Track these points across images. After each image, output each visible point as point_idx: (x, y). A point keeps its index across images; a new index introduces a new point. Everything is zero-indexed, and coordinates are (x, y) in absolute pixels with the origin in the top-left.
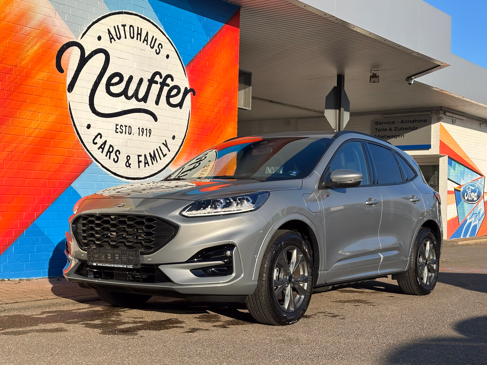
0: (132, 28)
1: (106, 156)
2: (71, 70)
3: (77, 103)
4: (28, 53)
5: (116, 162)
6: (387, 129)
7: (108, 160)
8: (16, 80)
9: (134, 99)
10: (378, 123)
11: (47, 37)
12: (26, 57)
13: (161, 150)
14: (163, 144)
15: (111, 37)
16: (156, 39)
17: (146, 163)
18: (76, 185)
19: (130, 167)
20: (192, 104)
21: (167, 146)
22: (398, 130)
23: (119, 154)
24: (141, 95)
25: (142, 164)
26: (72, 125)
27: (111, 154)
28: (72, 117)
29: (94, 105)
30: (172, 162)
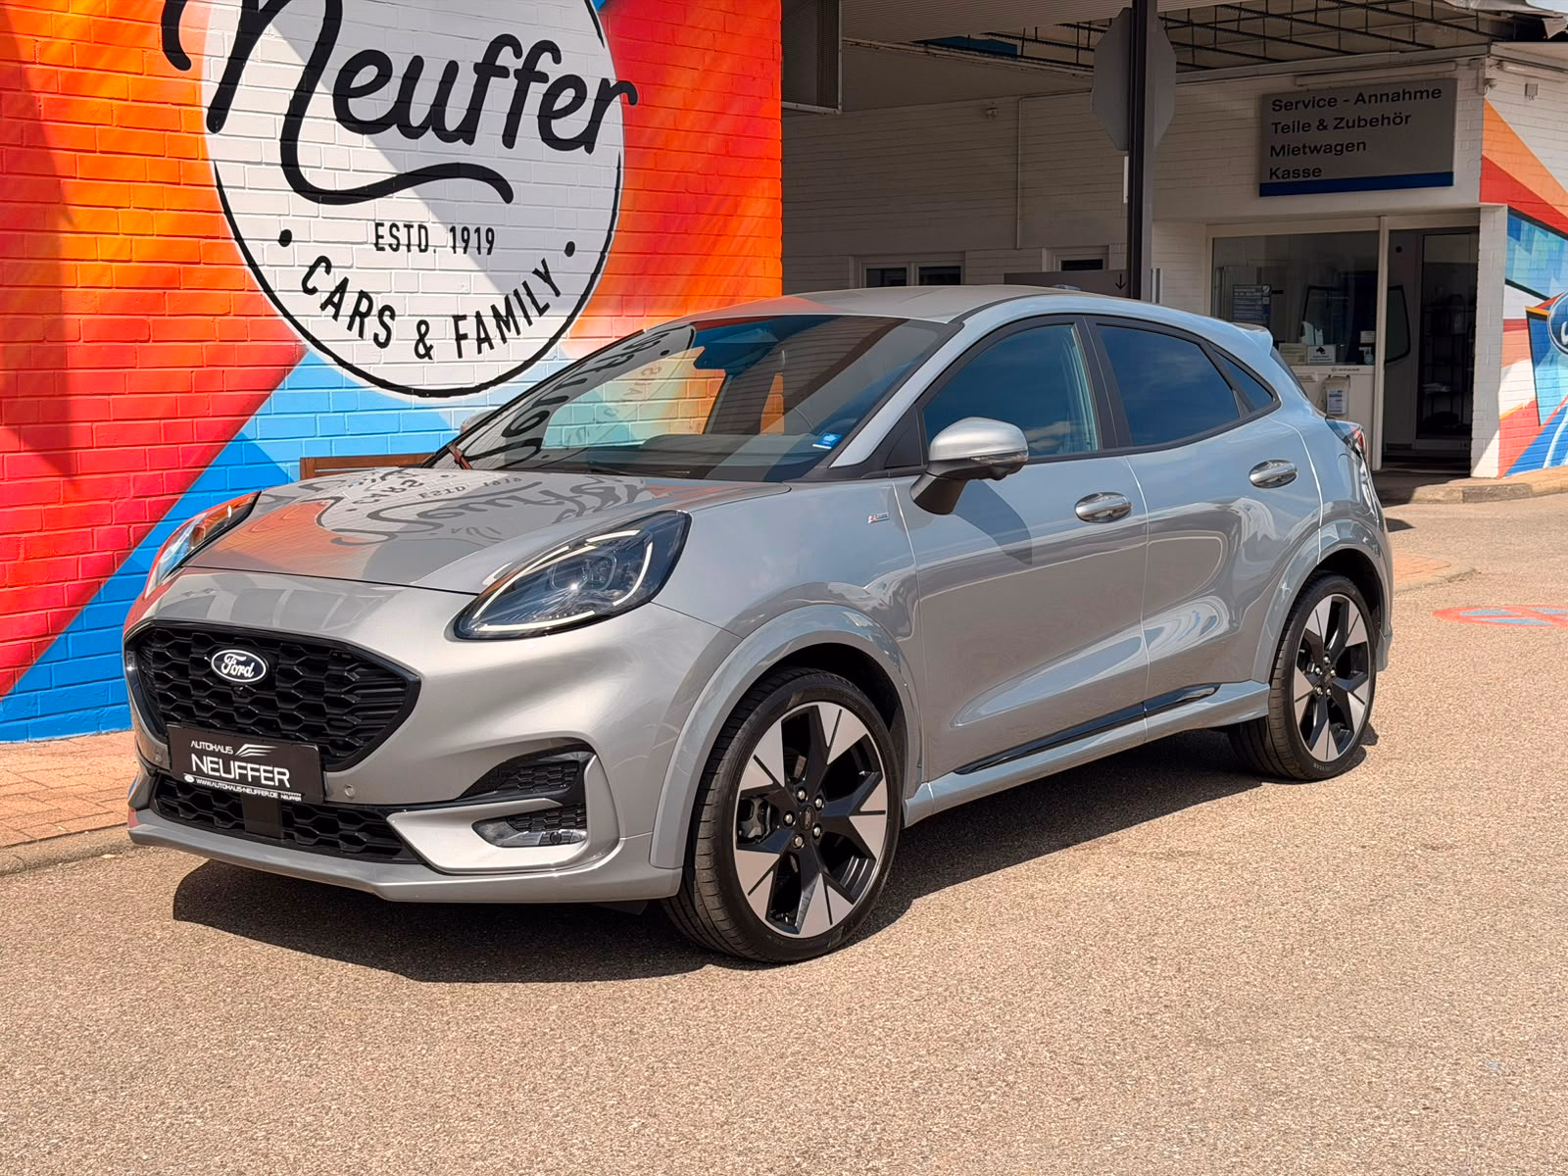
1: (350, 328)
2: (213, 58)
3: (242, 165)
4: (69, 16)
5: (383, 345)
6: (1310, 126)
7: (358, 342)
9: (430, 133)
10: (1281, 106)
12: (62, 28)
13: (530, 294)
14: (536, 272)
17: (483, 340)
18: (253, 427)
19: (430, 358)
20: (628, 134)
21: (549, 277)
22: (1348, 127)
23: (392, 316)
24: (453, 119)
25: (470, 345)
26: (230, 239)
27: (366, 320)
28: (228, 212)
29: (297, 166)
30: (568, 330)
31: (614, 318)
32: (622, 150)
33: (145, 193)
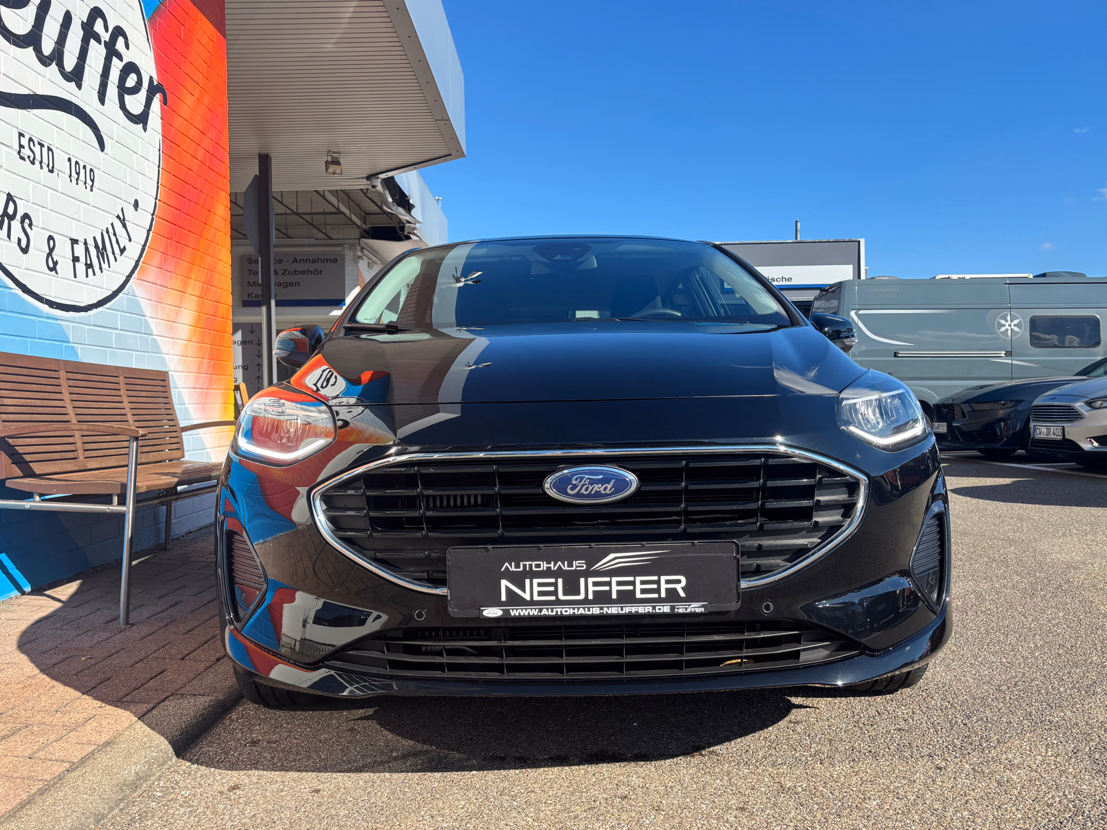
5: (25, 251)
9: (54, 66)
13: (115, 234)
14: (118, 217)
17: (89, 266)
19: (57, 273)
20: (164, 126)
21: (125, 224)
22: (289, 274)
23: (30, 225)
24: (70, 63)
25: (81, 267)
27: (12, 222)
30: (136, 271)
31: (159, 270)
32: (161, 137)
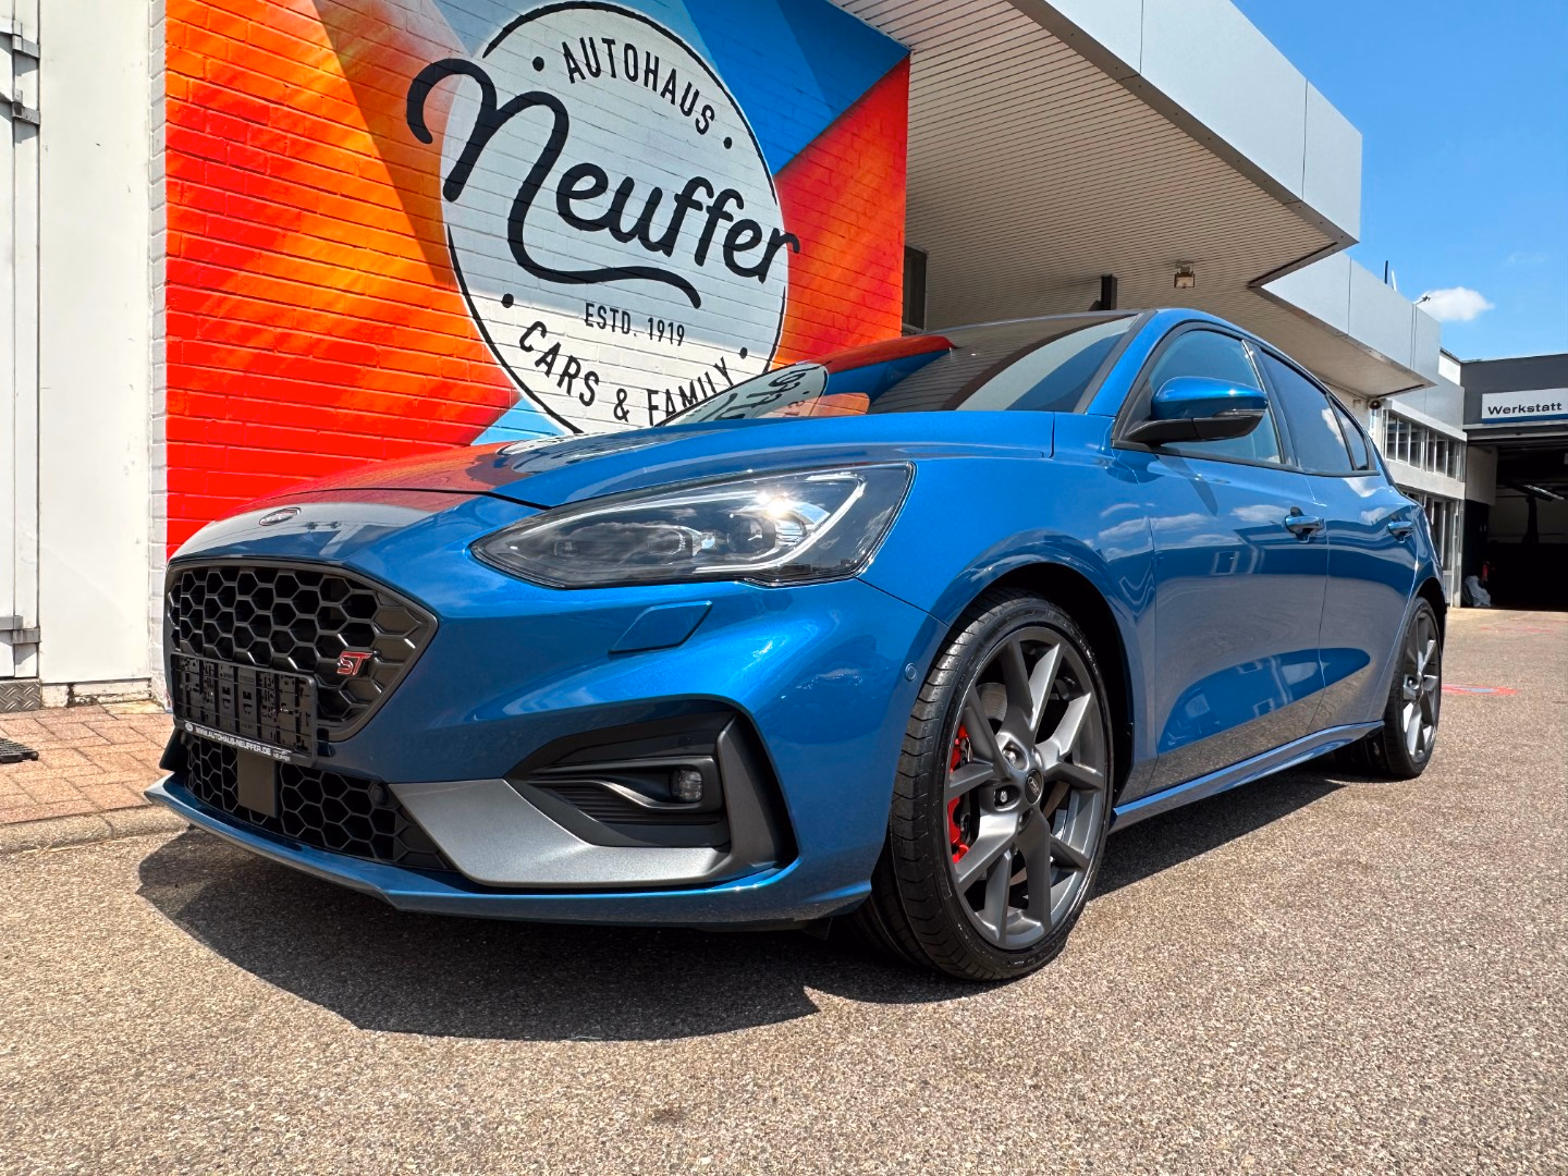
0: (630, 52)
1: (560, 384)
3: (473, 232)
4: (320, 72)
5: (588, 404)
7: (565, 398)
8: (281, 145)
9: (636, 240)
11: (380, 35)
13: (710, 382)
14: (716, 366)
15: (573, 66)
16: (697, 94)
19: (626, 420)
20: (791, 273)
21: (726, 372)
23: (597, 381)
24: (656, 232)
25: (660, 415)
26: (458, 292)
27: (574, 381)
28: (457, 269)
29: (522, 243)
32: (787, 285)
33: (381, 238)
